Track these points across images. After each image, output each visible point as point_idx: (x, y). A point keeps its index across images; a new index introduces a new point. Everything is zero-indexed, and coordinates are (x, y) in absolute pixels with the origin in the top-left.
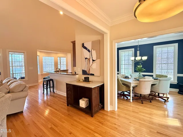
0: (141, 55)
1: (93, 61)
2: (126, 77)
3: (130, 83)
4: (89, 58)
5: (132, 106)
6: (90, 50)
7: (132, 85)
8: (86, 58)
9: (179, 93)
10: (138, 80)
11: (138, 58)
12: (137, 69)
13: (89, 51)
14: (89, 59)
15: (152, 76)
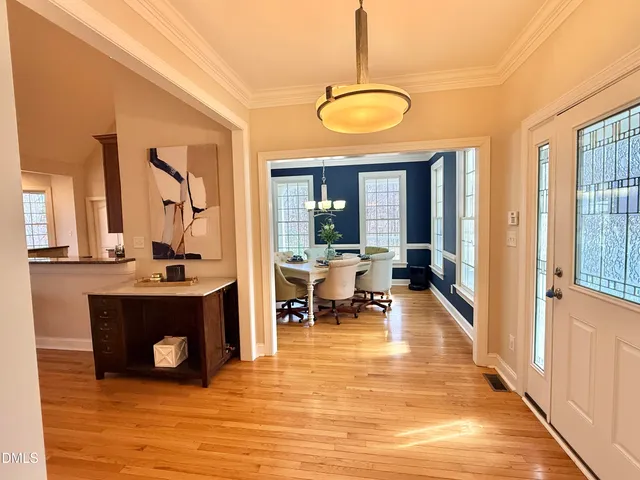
0: (332, 197)
1: (196, 210)
2: (296, 260)
3: (308, 274)
4: (178, 201)
5: (314, 335)
6: (184, 176)
7: (312, 280)
8: (167, 203)
9: (411, 288)
10: (326, 264)
11: (325, 205)
12: (323, 235)
13: (178, 177)
14: (180, 206)
15: (358, 252)
